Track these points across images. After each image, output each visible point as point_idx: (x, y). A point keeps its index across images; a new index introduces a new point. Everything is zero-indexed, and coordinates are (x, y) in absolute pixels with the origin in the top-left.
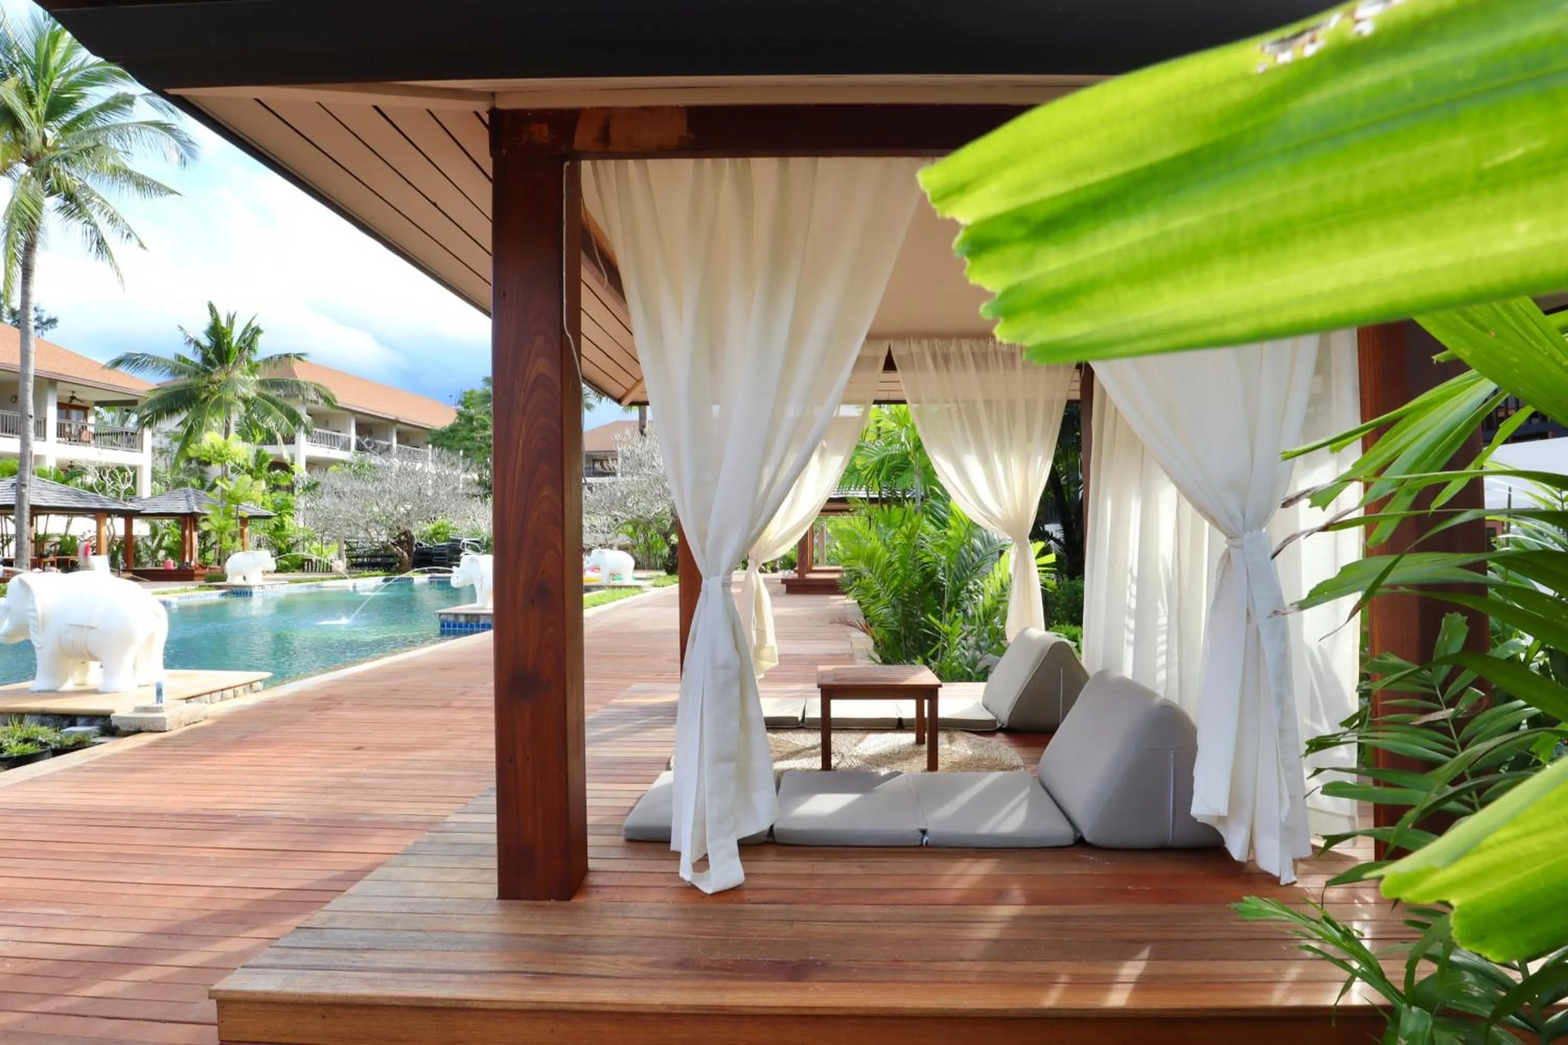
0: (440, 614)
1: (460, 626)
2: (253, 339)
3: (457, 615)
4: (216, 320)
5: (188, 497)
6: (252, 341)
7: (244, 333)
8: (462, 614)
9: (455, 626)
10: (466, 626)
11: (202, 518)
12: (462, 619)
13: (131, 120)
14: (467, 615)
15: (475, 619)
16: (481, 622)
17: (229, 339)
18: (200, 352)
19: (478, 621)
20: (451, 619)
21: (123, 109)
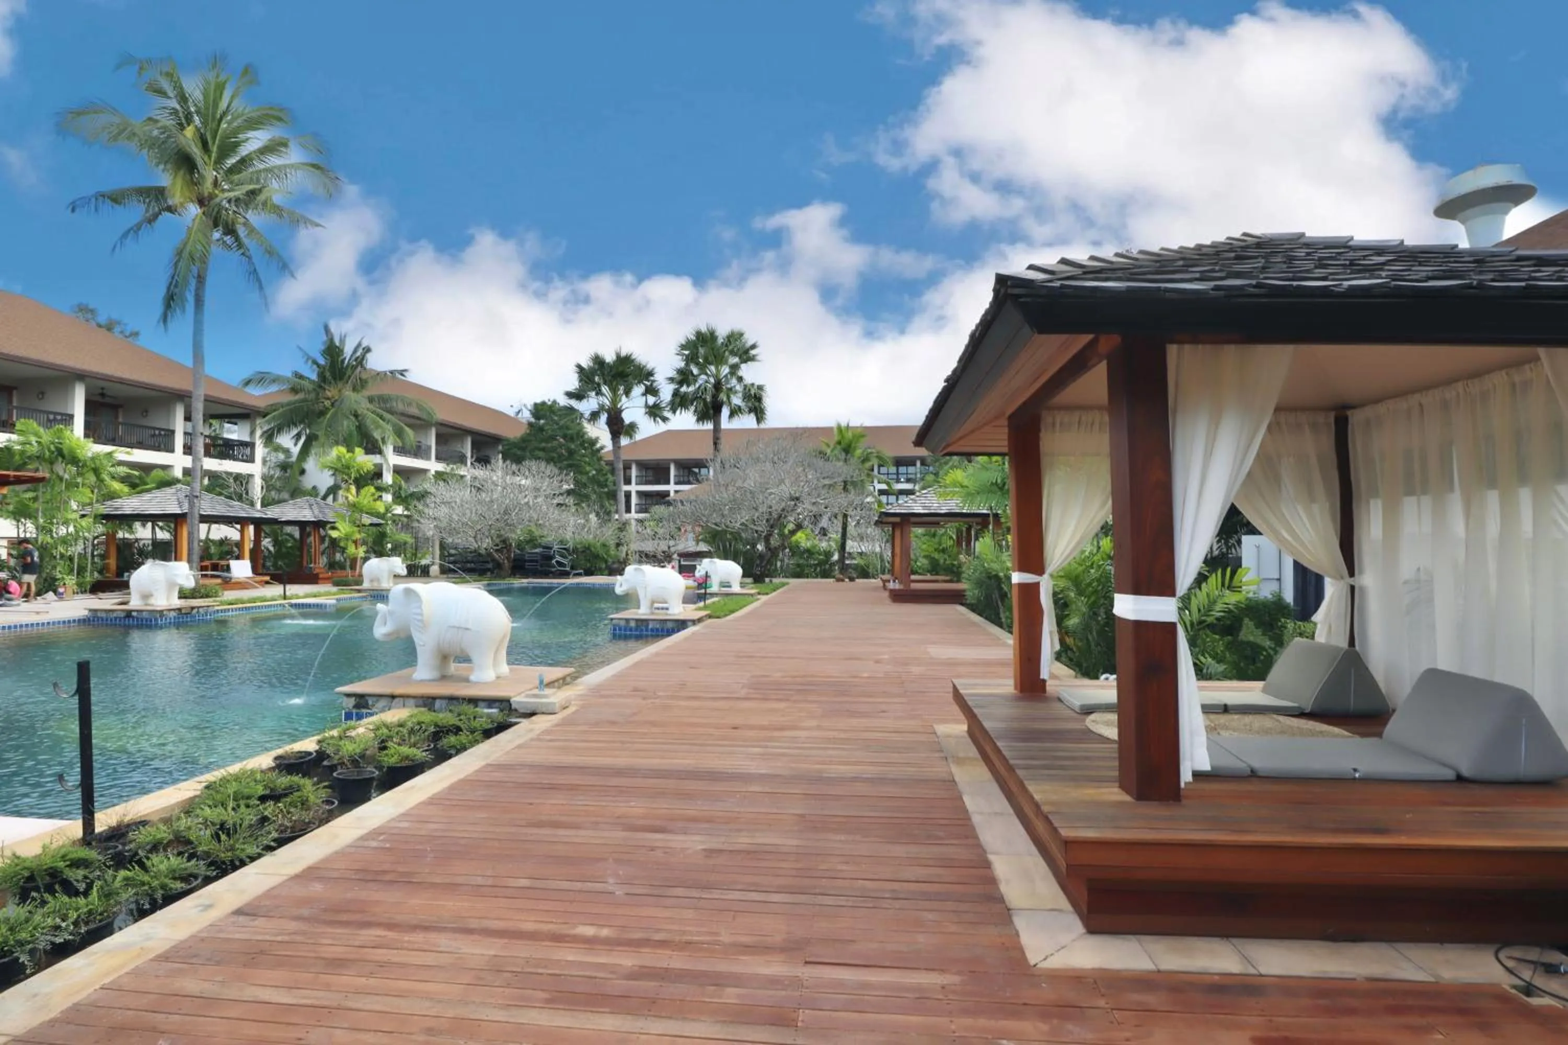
0: (612, 619)
1: (631, 630)
2: (363, 357)
3: (627, 620)
4: (331, 340)
5: (311, 506)
6: (363, 359)
7: (355, 351)
8: (633, 619)
9: (625, 630)
10: (636, 630)
11: (329, 526)
12: (633, 624)
13: (288, 162)
14: (637, 620)
15: (645, 624)
16: (650, 626)
17: (342, 358)
18: (317, 369)
19: (648, 625)
20: (623, 623)
21: (281, 151)
